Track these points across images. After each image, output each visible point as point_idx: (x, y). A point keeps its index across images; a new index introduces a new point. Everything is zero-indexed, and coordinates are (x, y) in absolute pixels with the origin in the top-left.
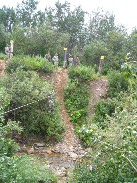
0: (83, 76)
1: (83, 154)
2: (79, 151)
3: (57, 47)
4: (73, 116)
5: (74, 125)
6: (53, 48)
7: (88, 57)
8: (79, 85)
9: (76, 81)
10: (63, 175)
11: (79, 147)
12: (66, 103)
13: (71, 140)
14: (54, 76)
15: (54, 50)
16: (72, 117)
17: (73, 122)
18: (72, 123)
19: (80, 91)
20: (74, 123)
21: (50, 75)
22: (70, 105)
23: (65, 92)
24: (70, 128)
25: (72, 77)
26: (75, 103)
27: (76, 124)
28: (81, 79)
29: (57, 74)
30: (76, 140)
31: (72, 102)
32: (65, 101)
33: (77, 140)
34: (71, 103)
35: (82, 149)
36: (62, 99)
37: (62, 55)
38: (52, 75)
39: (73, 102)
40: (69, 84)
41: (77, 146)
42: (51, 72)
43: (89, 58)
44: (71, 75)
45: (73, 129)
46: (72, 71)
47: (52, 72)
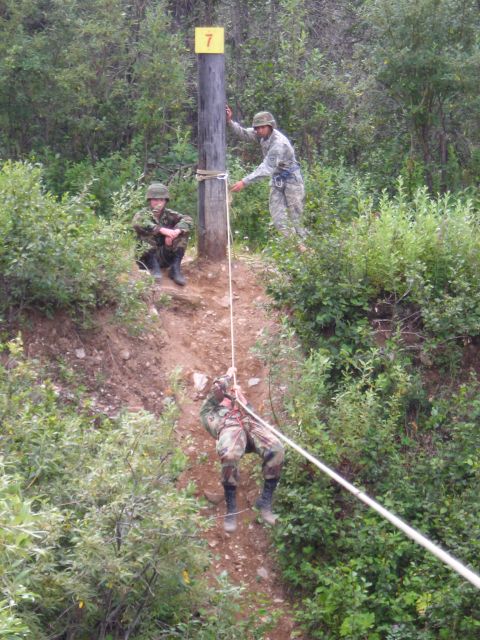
0: (454, 306)
3: (86, 26)
6: (39, 40)
7: (430, 96)
8: (414, 408)
9: (381, 369)
12: (314, 609)
14: (134, 339)
15: (58, 63)
19: (436, 463)
21: (89, 338)
22: (366, 620)
23: (292, 494)
25: (327, 330)
26: (409, 597)
28: (433, 334)
29: (155, 311)
31: (371, 590)
32: (296, 591)
34: (366, 604)
36: (263, 572)
37: (142, 103)
38: (108, 329)
39: (393, 594)
40: (314, 407)
42: (105, 301)
43: (449, 105)
44: (318, 307)
46: (326, 267)
47: (113, 305)
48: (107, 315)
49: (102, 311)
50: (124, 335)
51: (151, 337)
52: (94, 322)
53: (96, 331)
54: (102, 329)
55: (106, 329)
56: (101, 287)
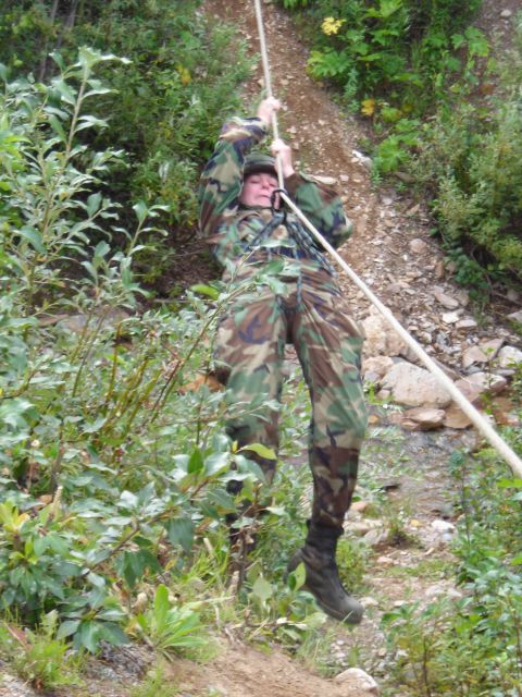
1: (487, 366)
2: (449, 342)
4: (341, 31)
5: (364, 120)
10: (372, 538)
11: (441, 307)
13: (362, 258)
16: (337, 43)
17: (351, 89)
18: (344, 104)
20: (359, 97)
24: (335, 151)
27: (378, 109)
30: (406, 249)
33: (413, 256)
35: (469, 322)
41: (422, 308)
45: (358, 157)
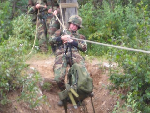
48: (15, 95)
49: (12, 93)
50: (26, 108)
51: (41, 108)
52: (8, 100)
53: (9, 105)
54: (12, 104)
55: (14, 104)
56: (12, 79)
